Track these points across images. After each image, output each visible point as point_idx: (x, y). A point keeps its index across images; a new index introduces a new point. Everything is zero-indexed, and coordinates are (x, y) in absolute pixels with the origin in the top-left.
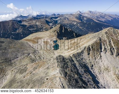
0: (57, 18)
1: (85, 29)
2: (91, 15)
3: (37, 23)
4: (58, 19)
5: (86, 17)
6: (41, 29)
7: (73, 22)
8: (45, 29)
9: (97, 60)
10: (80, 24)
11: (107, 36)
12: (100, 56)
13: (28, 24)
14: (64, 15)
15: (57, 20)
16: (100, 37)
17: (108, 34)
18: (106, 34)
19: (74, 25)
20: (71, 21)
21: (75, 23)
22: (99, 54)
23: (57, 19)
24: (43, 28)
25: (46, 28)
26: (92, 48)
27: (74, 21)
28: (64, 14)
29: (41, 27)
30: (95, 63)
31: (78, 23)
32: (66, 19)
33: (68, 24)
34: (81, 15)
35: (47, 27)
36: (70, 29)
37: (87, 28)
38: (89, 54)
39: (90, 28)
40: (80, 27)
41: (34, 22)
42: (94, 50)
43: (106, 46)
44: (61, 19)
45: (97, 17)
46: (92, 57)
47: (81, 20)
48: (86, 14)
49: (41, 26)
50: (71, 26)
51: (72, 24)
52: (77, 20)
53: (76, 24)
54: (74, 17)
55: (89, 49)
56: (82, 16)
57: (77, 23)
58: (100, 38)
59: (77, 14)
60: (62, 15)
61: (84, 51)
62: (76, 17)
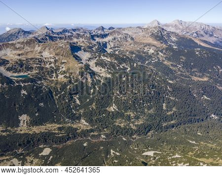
0: (105, 36)
1: (181, 69)
3: (46, 54)
4: (110, 38)
5: (176, 35)
6: (52, 72)
7: (146, 46)
8: (64, 72)
10: (164, 54)
13: (19, 55)
14: (124, 29)
15: (106, 43)
19: (150, 57)
20: (141, 44)
21: (151, 51)
23: (106, 40)
24: (58, 69)
25: (69, 69)
27: (149, 45)
28: (123, 27)
29: (53, 65)
32: (129, 39)
33: (132, 53)
34: (163, 29)
35: (71, 65)
37: (186, 65)
39: (194, 67)
40: (165, 63)
41: (38, 48)
44: (115, 39)
45: (197, 34)
47: (166, 42)
48: (172, 27)
49: (56, 61)
50: (142, 57)
51: (144, 53)
52: (155, 43)
53: (153, 52)
54: (147, 35)
56: (165, 33)
59: (155, 28)
60: (119, 30)
62: (153, 35)
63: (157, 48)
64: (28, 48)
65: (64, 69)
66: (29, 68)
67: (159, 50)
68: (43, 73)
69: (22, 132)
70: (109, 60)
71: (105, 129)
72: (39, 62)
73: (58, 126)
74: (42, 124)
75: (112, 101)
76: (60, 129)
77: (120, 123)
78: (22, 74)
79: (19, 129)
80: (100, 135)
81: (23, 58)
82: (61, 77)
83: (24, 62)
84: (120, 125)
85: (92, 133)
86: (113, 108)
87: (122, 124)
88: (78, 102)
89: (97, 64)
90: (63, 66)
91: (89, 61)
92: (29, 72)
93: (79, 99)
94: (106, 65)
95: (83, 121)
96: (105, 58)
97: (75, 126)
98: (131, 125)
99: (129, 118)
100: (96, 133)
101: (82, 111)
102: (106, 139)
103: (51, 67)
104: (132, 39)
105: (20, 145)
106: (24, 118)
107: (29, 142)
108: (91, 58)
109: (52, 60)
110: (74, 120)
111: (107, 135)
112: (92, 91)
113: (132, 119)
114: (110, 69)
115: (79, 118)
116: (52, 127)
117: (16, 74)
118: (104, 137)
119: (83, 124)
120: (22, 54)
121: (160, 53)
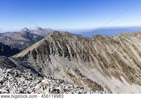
2: (41, 33)
5: (36, 35)
7: (19, 41)
9: (45, 63)
10: (29, 44)
11: (53, 38)
12: (48, 58)
14: (4, 34)
16: (46, 39)
17: (54, 37)
18: (52, 37)
20: (16, 40)
21: (22, 43)
22: (47, 56)
26: (38, 50)
27: (21, 41)
30: (44, 66)
31: (27, 43)
32: (8, 39)
34: (28, 32)
36: (14, 47)
38: (35, 58)
42: (40, 53)
43: (53, 48)
46: (40, 61)
47: (30, 39)
48: (36, 31)
51: (18, 45)
52: (24, 39)
53: (23, 43)
54: (19, 36)
55: (34, 53)
56: (30, 34)
57: (25, 42)
58: (46, 41)
59: (24, 32)
61: (29, 56)
62: (23, 36)
63: (25, 41)
67: (26, 42)
104: (10, 38)
121: (27, 44)
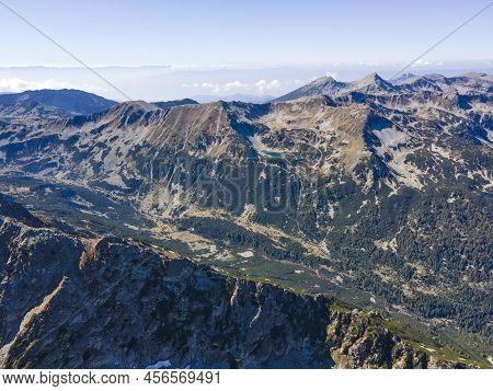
64: (306, 113)
65: (338, 155)
66: (289, 144)
68: (304, 155)
69: (239, 224)
70: (446, 155)
71: (351, 272)
72: (308, 136)
73: (283, 234)
74: (265, 224)
75: (394, 231)
76: (283, 239)
77: (385, 274)
78: (276, 150)
79: (239, 218)
80: (335, 274)
81: (289, 127)
82: (327, 166)
83: (287, 134)
84: (382, 276)
85: (325, 267)
86: (388, 245)
87: (388, 278)
88: (332, 213)
89: (409, 159)
90: (339, 149)
91: (395, 149)
92: (287, 150)
93: (336, 209)
94: (431, 163)
95: (324, 245)
96: (440, 150)
97: (305, 245)
98: (406, 287)
99: (411, 273)
100: (330, 269)
101: (330, 229)
102: (340, 284)
103: (321, 148)
105: (230, 237)
106: (249, 209)
107: (239, 237)
108: (404, 145)
109: (329, 137)
110: (311, 237)
111: (346, 280)
112: (365, 203)
113: (416, 278)
114: (436, 174)
115: (320, 238)
116: (275, 233)
117: (269, 150)
118: (341, 280)
119: (321, 249)
120: (294, 121)
